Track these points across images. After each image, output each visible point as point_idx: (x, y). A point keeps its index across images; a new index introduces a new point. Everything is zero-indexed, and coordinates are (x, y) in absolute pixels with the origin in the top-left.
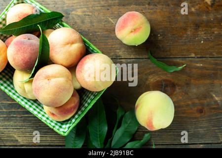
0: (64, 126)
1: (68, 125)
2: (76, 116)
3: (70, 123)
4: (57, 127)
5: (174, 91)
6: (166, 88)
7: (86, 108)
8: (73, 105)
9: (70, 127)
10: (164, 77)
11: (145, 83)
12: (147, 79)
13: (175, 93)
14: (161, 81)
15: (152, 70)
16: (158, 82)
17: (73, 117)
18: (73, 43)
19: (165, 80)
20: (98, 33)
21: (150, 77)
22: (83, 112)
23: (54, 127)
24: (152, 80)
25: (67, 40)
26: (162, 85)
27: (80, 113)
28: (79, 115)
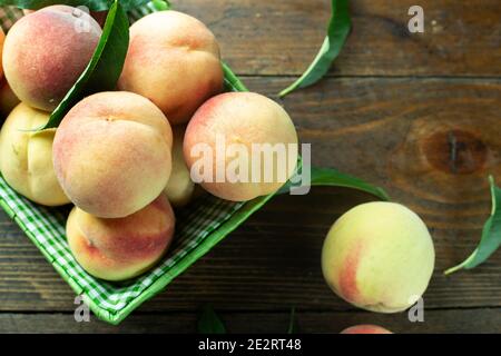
0: (114, 297)
1: (127, 295)
2: (158, 272)
3: (136, 289)
4: (94, 293)
5: (483, 160)
6: (462, 154)
7: (191, 251)
8: (154, 231)
9: (132, 299)
10: (453, 125)
11: (405, 139)
12: (409, 129)
13: (486, 165)
14: (447, 136)
15: (422, 106)
16: (439, 136)
17: (146, 273)
18: (195, 46)
19: (456, 133)
20: (277, 13)
21: (418, 123)
22: (179, 261)
23: (85, 290)
24: (422, 132)
25: (182, 35)
26: (450, 144)
27: (169, 263)
28: (167, 270)
